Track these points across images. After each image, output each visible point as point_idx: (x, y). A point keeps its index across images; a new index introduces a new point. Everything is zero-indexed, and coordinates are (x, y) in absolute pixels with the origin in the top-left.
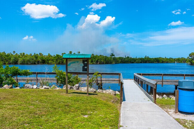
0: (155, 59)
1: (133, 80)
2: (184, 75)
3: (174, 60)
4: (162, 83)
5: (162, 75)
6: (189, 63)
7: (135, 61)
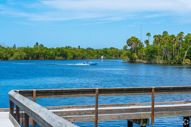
0: (58, 49)
1: (8, 113)
2: (153, 90)
3: (98, 52)
4: (97, 117)
5: (94, 91)
6: (127, 59)
7: (12, 55)
